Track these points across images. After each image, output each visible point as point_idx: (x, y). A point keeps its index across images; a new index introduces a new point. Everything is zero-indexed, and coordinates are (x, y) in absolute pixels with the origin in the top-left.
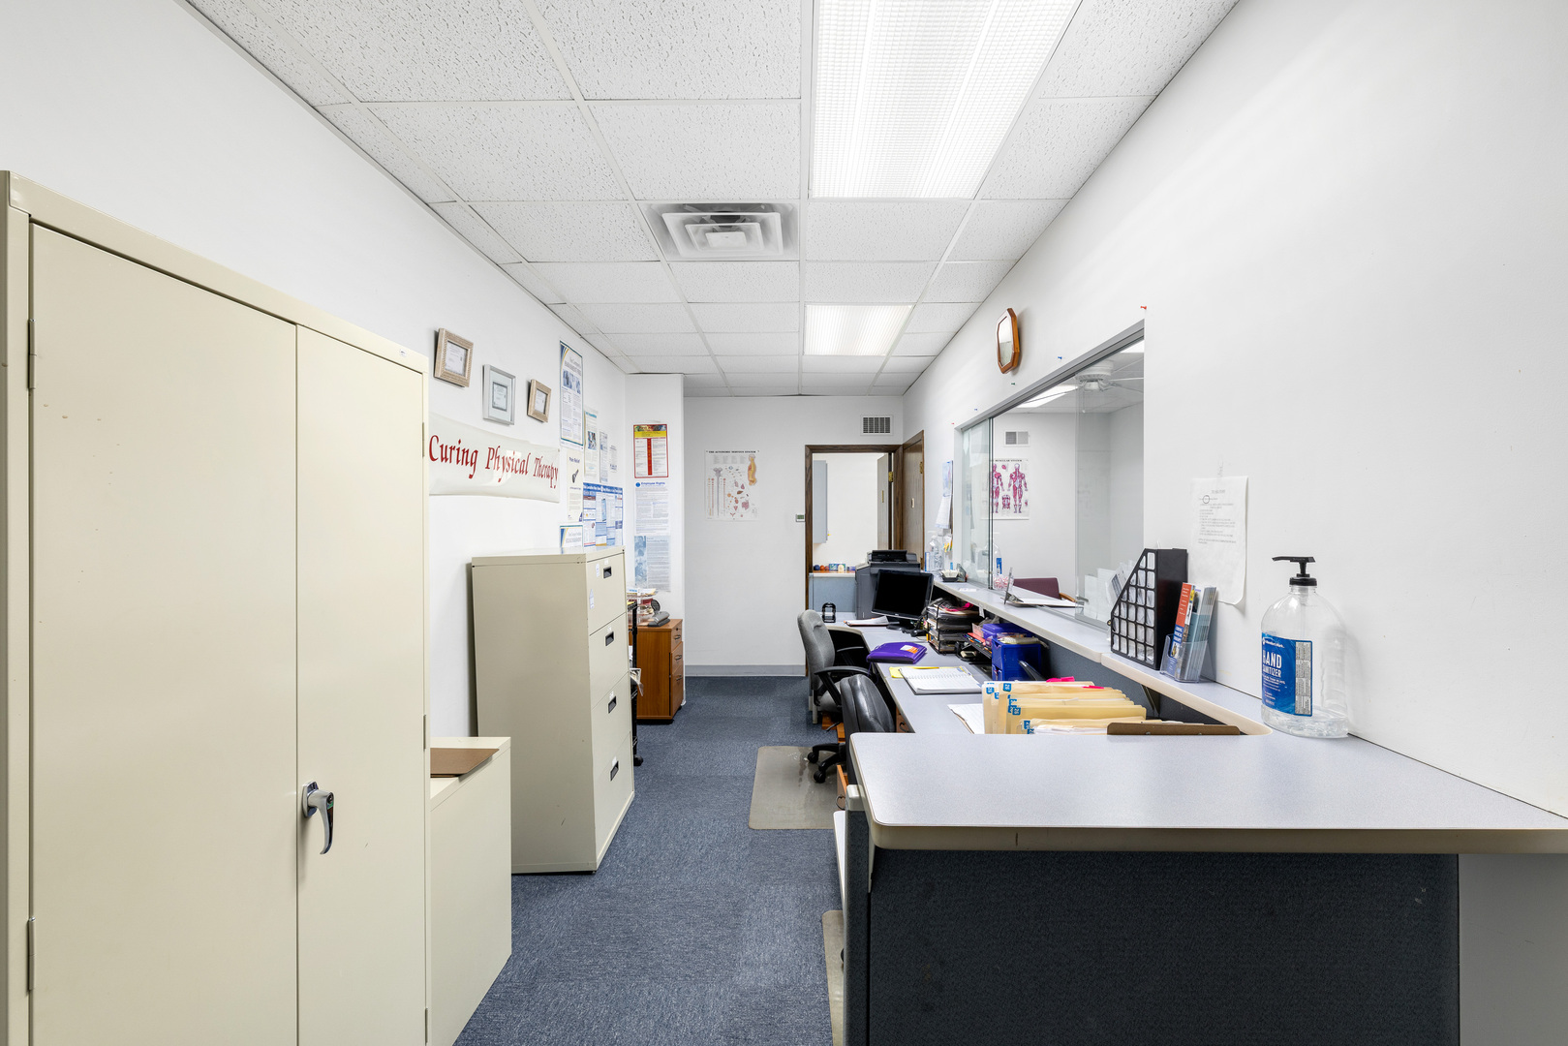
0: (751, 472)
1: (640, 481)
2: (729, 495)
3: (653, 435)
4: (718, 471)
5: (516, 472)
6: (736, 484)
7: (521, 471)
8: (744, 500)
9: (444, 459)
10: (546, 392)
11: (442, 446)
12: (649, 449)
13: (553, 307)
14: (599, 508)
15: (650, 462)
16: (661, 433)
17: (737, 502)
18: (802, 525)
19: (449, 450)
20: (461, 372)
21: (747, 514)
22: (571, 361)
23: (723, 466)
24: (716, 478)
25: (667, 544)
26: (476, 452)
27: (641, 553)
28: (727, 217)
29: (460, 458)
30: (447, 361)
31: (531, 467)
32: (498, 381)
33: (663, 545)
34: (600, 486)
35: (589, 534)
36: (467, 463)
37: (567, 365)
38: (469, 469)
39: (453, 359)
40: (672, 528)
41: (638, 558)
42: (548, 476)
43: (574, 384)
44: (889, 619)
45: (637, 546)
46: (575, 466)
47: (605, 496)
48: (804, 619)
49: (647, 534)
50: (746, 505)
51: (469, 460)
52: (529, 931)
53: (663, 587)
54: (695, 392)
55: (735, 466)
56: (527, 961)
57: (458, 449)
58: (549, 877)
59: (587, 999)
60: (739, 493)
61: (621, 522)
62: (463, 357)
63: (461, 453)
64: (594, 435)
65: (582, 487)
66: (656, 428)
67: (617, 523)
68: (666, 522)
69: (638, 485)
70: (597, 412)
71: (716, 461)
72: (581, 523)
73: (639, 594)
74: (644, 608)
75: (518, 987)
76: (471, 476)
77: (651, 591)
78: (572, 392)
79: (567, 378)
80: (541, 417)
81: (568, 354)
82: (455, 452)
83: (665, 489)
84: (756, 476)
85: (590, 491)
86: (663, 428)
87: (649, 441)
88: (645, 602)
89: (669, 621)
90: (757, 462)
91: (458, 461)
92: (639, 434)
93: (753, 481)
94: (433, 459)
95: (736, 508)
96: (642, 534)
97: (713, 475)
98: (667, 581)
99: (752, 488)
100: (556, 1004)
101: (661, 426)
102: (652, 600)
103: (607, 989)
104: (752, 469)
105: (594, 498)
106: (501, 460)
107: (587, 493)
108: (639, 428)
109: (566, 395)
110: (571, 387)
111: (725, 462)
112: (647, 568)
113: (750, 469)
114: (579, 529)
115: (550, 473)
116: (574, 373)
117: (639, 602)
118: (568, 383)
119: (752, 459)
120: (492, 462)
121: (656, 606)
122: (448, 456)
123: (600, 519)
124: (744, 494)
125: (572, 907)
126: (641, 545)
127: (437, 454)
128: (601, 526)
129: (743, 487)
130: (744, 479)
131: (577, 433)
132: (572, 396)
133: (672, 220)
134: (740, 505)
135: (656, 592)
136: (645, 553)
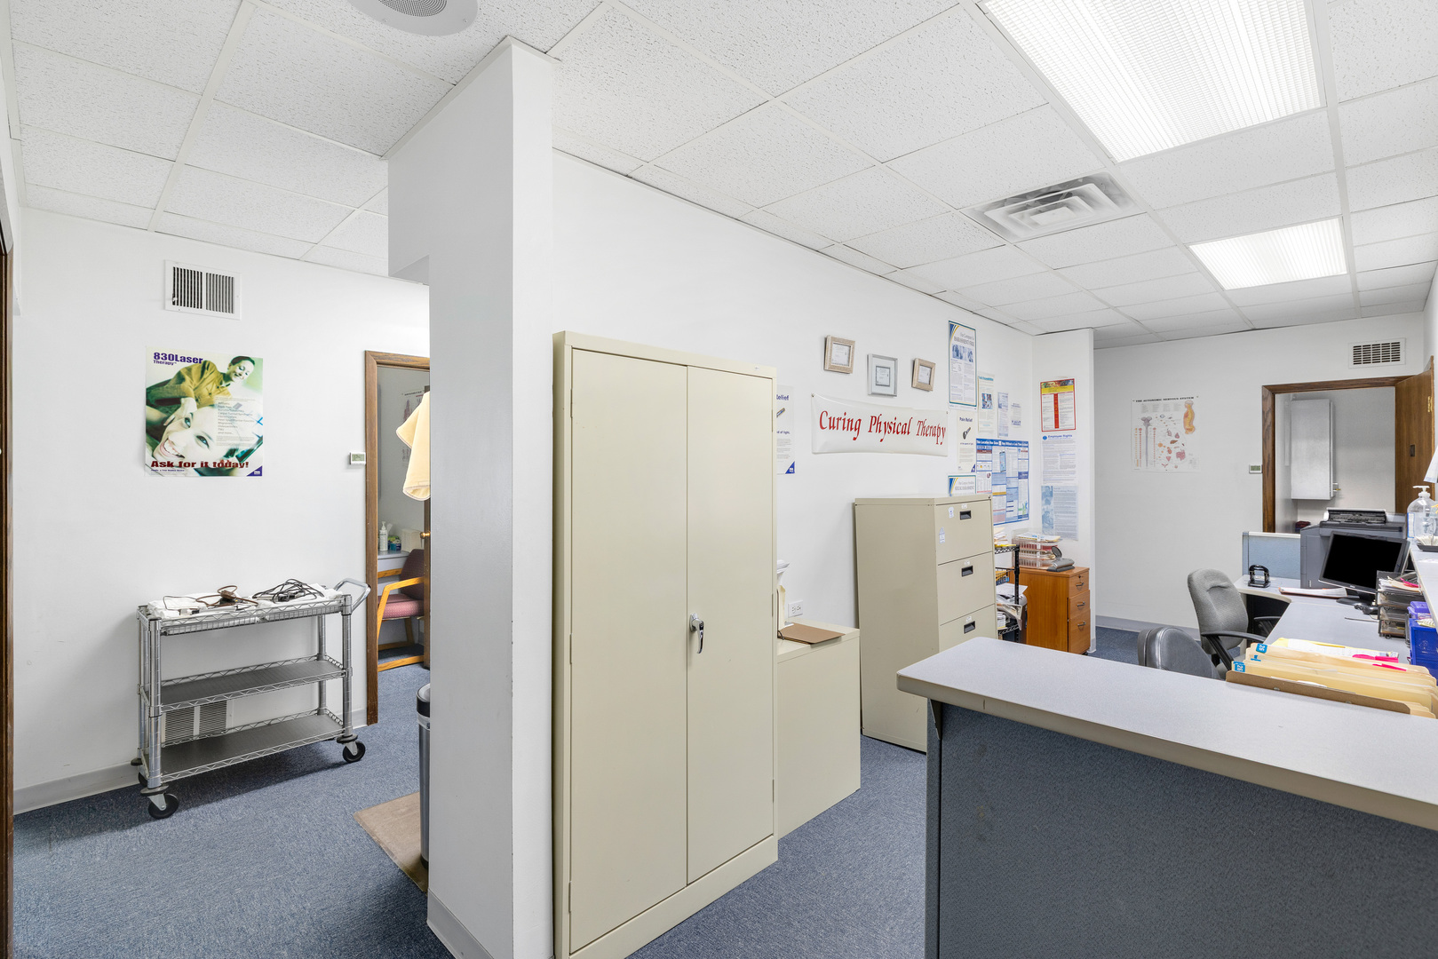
0: (1188, 420)
1: (1046, 434)
2: (1160, 445)
3: (1060, 390)
4: (1147, 421)
5: (898, 433)
6: (1169, 434)
7: (903, 432)
8: (1178, 450)
9: (832, 427)
10: (931, 367)
11: (830, 419)
12: (1056, 403)
13: (937, 295)
14: (997, 460)
15: (1056, 416)
16: (1069, 388)
17: (1170, 452)
18: (1258, 478)
19: (836, 421)
20: (846, 363)
21: (1184, 465)
22: (962, 335)
23: (1153, 415)
24: (1144, 428)
25: (1075, 494)
26: (860, 420)
27: (1048, 502)
28: (1052, 197)
29: (846, 426)
30: (833, 357)
31: (914, 428)
32: (883, 364)
33: (1070, 496)
34: (997, 441)
35: (984, 484)
36: (851, 429)
37: (957, 339)
38: (854, 433)
39: (838, 354)
40: (1082, 481)
41: (1045, 507)
42: (934, 435)
43: (965, 355)
44: (1349, 592)
45: (1044, 495)
46: (966, 425)
47: (1003, 449)
48: (1195, 577)
49: (1054, 484)
50: (1181, 455)
51: (853, 427)
52: (878, 780)
53: (1071, 534)
54: (1107, 344)
55: (1167, 415)
56: (869, 796)
57: (844, 420)
58: (907, 751)
59: (899, 834)
60: (1173, 442)
61: (1027, 473)
62: (847, 352)
63: (846, 422)
64: (989, 396)
65: (975, 442)
66: (1063, 383)
67: (1020, 474)
68: (1074, 473)
69: (1045, 438)
70: (994, 376)
71: (1144, 409)
72: (973, 474)
73: (1039, 540)
74: (1044, 553)
75: (857, 809)
76: (855, 439)
77: (1054, 538)
78: (962, 363)
79: (957, 351)
80: (926, 387)
81: (958, 332)
82: (841, 422)
83: (1072, 442)
84: (1195, 423)
85: (984, 446)
86: (1071, 382)
87: (1056, 396)
88: (1044, 548)
89: (1074, 568)
90: (1194, 408)
91: (844, 428)
92: (1046, 391)
93: (1190, 429)
94: (822, 428)
95: (1169, 459)
96: (1049, 484)
97: (1141, 424)
98: (1075, 530)
99: (1190, 437)
100: (876, 828)
101: (1068, 381)
102: (1055, 547)
103: (915, 834)
104: (1189, 416)
105: (991, 451)
106: (883, 425)
107: (981, 447)
108: (1046, 385)
109: (956, 365)
110: (961, 358)
111: (1155, 411)
112: (1054, 517)
113: (1186, 416)
114: (972, 479)
115: (938, 432)
116: (965, 345)
117: (1039, 547)
118: (957, 353)
119: (1189, 406)
120: (874, 428)
121: (1058, 553)
122: (836, 425)
123: (998, 470)
124: (1179, 443)
125: (915, 775)
126: (1048, 494)
127: (826, 423)
128: (999, 476)
129: (1177, 436)
130: (1179, 427)
131: (970, 395)
132: (962, 366)
133: (996, 215)
134: (1173, 455)
135: (1060, 540)
136: (1052, 502)
